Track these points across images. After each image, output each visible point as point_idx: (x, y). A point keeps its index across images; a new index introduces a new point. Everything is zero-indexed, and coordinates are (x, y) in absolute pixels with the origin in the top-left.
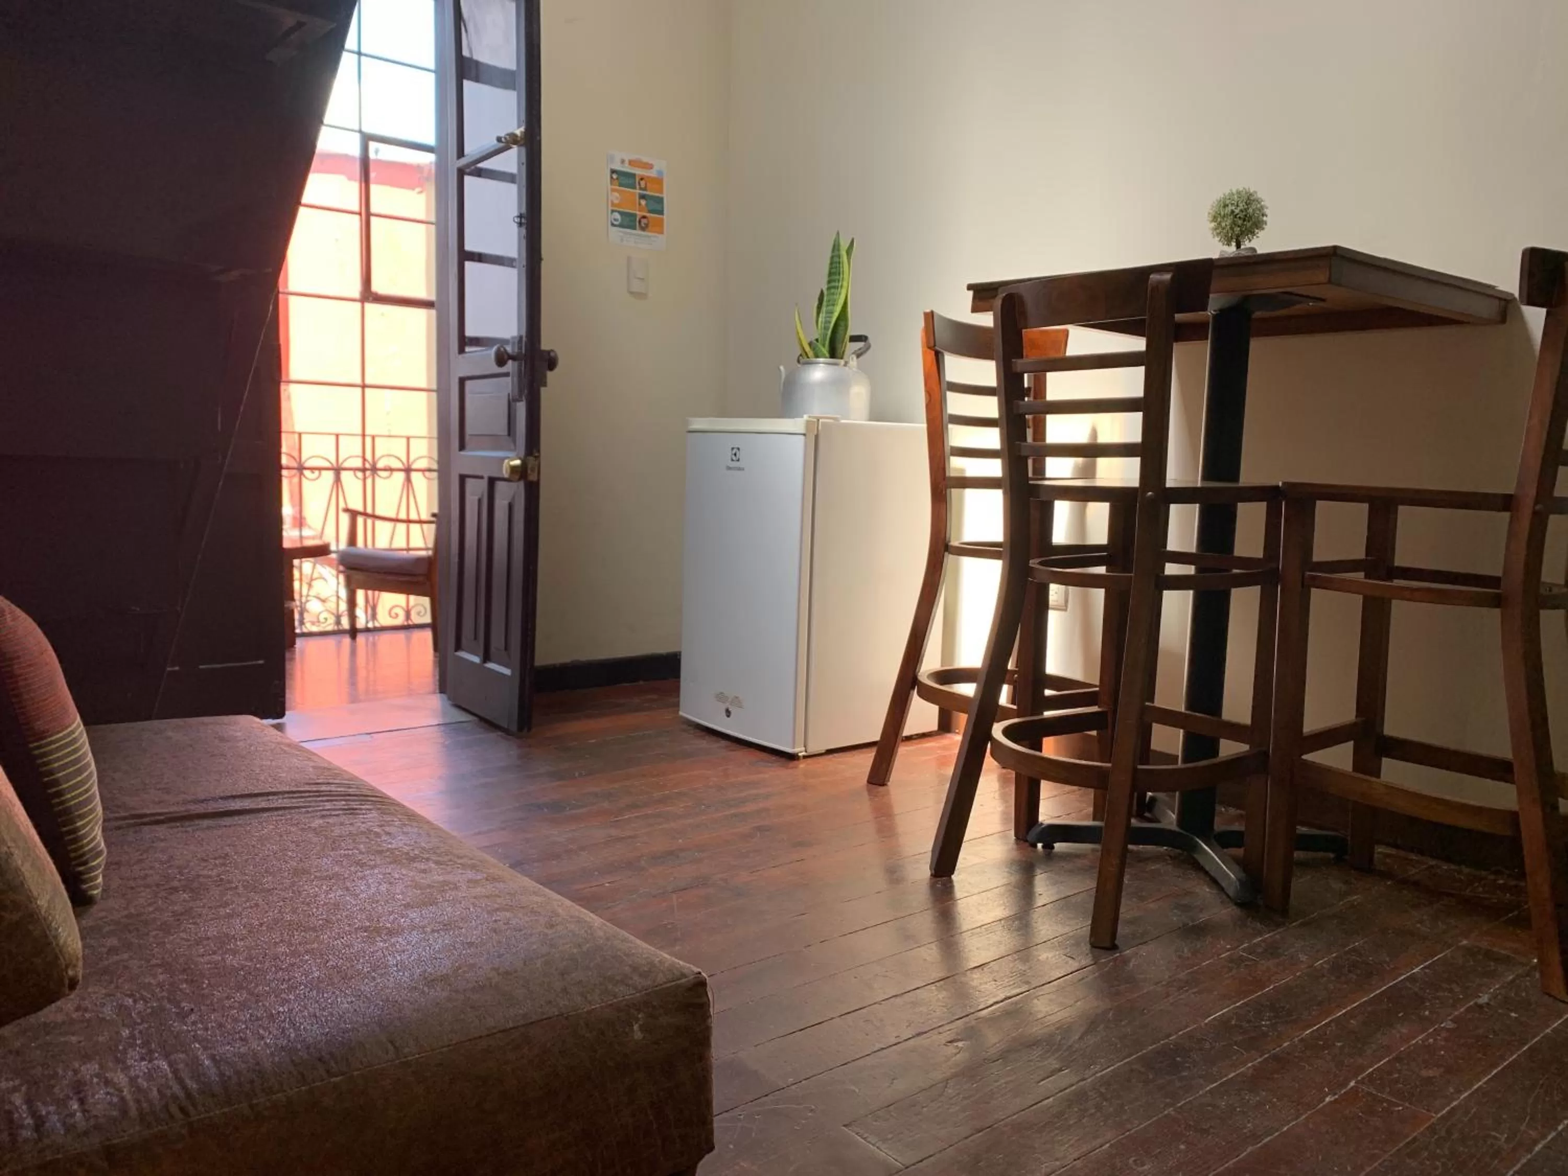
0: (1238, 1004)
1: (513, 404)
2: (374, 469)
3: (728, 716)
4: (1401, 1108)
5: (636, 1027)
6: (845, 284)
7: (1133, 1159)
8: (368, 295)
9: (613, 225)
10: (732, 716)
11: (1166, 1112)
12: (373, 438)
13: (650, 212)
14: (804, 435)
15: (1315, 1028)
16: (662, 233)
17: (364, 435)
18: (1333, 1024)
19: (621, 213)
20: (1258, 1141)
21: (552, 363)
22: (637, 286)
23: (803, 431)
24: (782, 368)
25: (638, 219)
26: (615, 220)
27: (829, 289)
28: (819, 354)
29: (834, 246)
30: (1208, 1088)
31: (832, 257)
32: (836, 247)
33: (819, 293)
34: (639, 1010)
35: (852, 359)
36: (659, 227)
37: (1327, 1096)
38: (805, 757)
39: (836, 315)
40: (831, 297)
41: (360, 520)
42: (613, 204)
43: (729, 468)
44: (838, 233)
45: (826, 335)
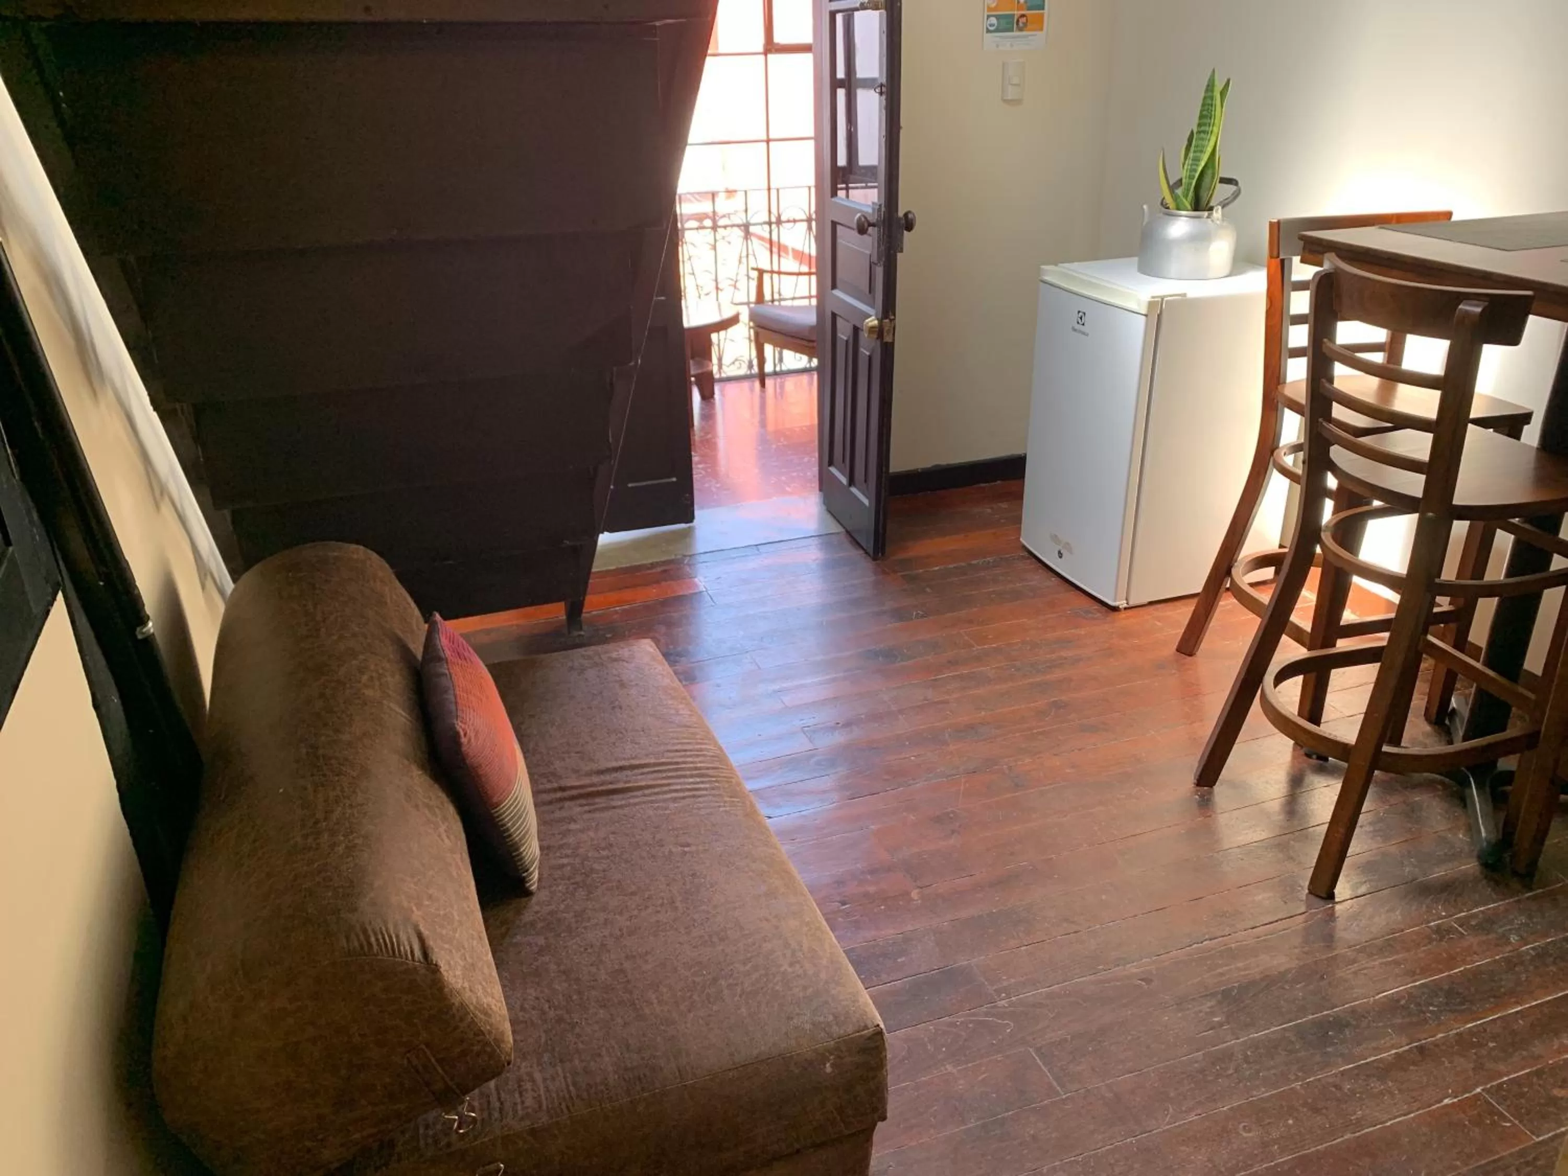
0: (1417, 983)
1: (873, 266)
2: (779, 222)
3: (1061, 557)
4: (1508, 1124)
5: (828, 1065)
6: (1215, 129)
7: (1243, 1124)
8: (770, 47)
9: (988, 31)
10: (1063, 557)
11: (1293, 1085)
12: (778, 190)
13: (1029, 9)
14: (1146, 315)
15: (1479, 1022)
16: (1041, 29)
17: (769, 189)
18: (1499, 1022)
19: (998, 17)
20: (1360, 1129)
21: (909, 226)
22: (1011, 94)
23: (1144, 312)
24: (1145, 207)
25: (1015, 20)
26: (991, 25)
27: (1199, 132)
28: (1181, 206)
29: (1208, 86)
30: (1341, 1069)
31: (1205, 98)
32: (1210, 87)
33: (1189, 133)
34: (831, 1054)
35: (1217, 210)
36: (1039, 24)
37: (1447, 1098)
38: (1125, 609)
39: (1203, 164)
40: (1200, 142)
41: (766, 277)
42: (990, 9)
43: (1075, 330)
44: (1214, 71)
45: (1191, 184)
